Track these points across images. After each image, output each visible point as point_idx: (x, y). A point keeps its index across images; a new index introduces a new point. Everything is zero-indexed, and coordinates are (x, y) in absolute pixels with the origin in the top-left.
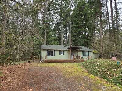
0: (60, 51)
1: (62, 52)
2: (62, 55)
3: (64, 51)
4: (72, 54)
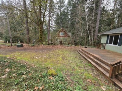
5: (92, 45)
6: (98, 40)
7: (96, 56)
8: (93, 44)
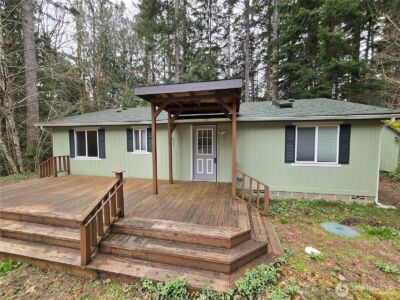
0: (129, 130)
2: (142, 152)
5: (18, 167)
6: (44, 147)
7: (33, 210)
8: (25, 165)
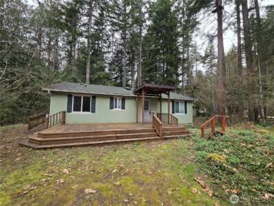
0: (112, 98)
1: (119, 103)
2: (118, 110)
3: (124, 99)
4: (146, 108)
